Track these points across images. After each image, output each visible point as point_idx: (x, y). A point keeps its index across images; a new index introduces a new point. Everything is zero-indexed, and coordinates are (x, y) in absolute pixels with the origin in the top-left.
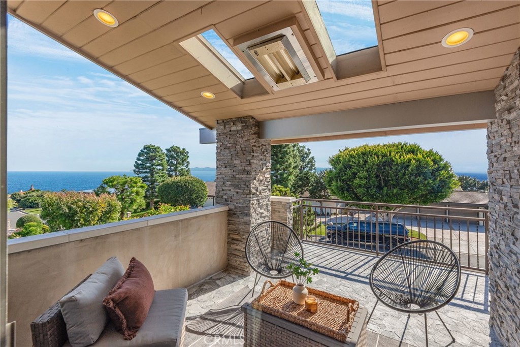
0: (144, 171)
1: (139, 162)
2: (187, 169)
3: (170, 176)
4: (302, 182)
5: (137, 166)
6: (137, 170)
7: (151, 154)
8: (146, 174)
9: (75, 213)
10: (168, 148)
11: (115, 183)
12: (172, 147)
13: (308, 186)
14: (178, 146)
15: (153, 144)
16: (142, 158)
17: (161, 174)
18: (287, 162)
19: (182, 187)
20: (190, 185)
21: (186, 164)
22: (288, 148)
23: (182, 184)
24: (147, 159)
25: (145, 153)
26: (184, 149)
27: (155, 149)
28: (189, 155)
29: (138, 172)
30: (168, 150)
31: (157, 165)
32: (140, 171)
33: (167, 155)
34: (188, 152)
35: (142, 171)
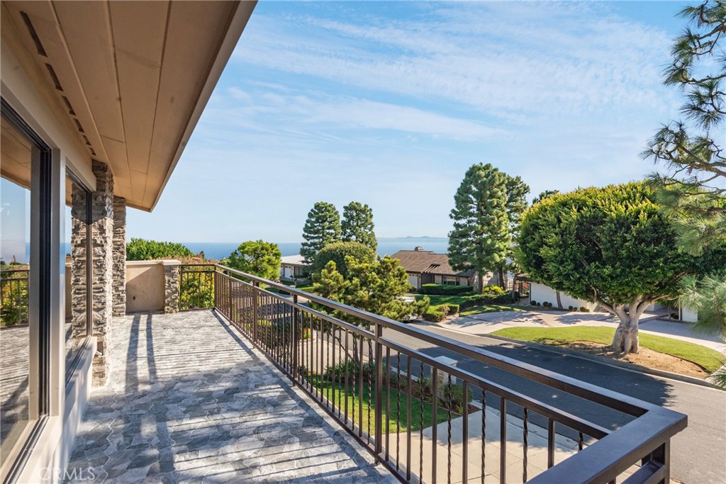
0: (316, 235)
1: (309, 225)
2: (370, 233)
5: (306, 229)
6: (306, 234)
7: (320, 214)
8: (316, 241)
10: (347, 205)
12: (350, 204)
14: (359, 202)
15: (324, 202)
16: (313, 220)
17: (331, 240)
21: (369, 226)
24: (317, 221)
25: (315, 212)
26: (366, 206)
27: (326, 207)
28: (372, 213)
29: (307, 236)
30: (345, 208)
31: (329, 228)
32: (309, 235)
33: (345, 215)
34: (371, 210)
35: (312, 235)
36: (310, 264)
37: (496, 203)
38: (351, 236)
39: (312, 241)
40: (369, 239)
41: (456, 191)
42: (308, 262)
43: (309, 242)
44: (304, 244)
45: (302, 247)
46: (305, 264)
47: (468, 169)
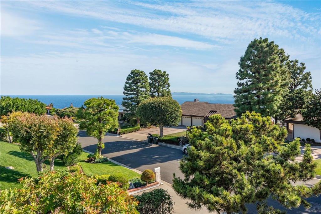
0: (132, 93)
1: (128, 85)
2: (167, 90)
3: (153, 96)
4: (293, 103)
5: (126, 88)
6: (126, 92)
7: (136, 78)
8: (133, 96)
9: (31, 137)
10: (152, 72)
11: (91, 105)
12: (154, 71)
13: (301, 108)
14: (160, 70)
15: (138, 69)
16: (130, 82)
17: (144, 96)
18: (273, 79)
19: (156, 108)
20: (163, 106)
21: (167, 86)
22: (275, 63)
23: (156, 105)
24: (133, 82)
25: (132, 77)
26: (165, 72)
27: (139, 73)
28: (169, 77)
29: (127, 93)
30: (151, 74)
31: (141, 88)
32: (128, 92)
33: (150, 78)
34: (168, 75)
35: (130, 92)
36: (128, 112)
37: (274, 67)
38: (155, 92)
39: (130, 96)
40: (168, 94)
41: (240, 59)
42: (127, 111)
43: (128, 97)
44: (124, 99)
45: (123, 101)
46: (125, 112)
47: (250, 43)
